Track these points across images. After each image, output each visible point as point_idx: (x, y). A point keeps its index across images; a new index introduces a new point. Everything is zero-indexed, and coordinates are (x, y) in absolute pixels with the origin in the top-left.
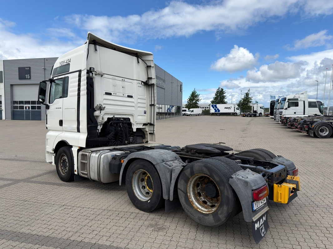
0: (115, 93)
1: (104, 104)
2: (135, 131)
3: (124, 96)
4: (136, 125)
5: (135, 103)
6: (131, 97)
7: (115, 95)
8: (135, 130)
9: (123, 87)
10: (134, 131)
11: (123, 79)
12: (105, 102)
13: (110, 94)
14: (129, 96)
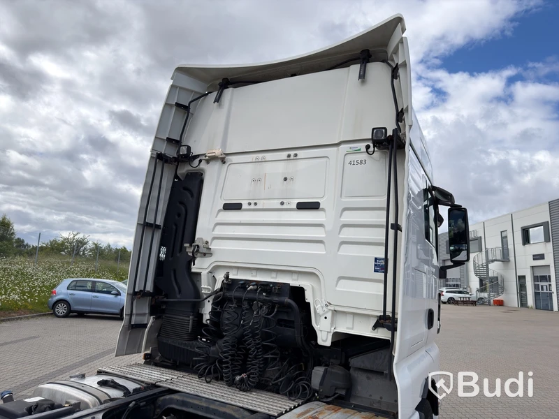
0: (252, 202)
1: (214, 238)
2: (328, 344)
3: (285, 206)
4: (329, 315)
5: (329, 227)
6: (314, 206)
7: (252, 206)
8: (324, 339)
9: (285, 179)
10: (320, 342)
11: (292, 153)
12: (220, 231)
13: (236, 207)
14: (302, 206)
